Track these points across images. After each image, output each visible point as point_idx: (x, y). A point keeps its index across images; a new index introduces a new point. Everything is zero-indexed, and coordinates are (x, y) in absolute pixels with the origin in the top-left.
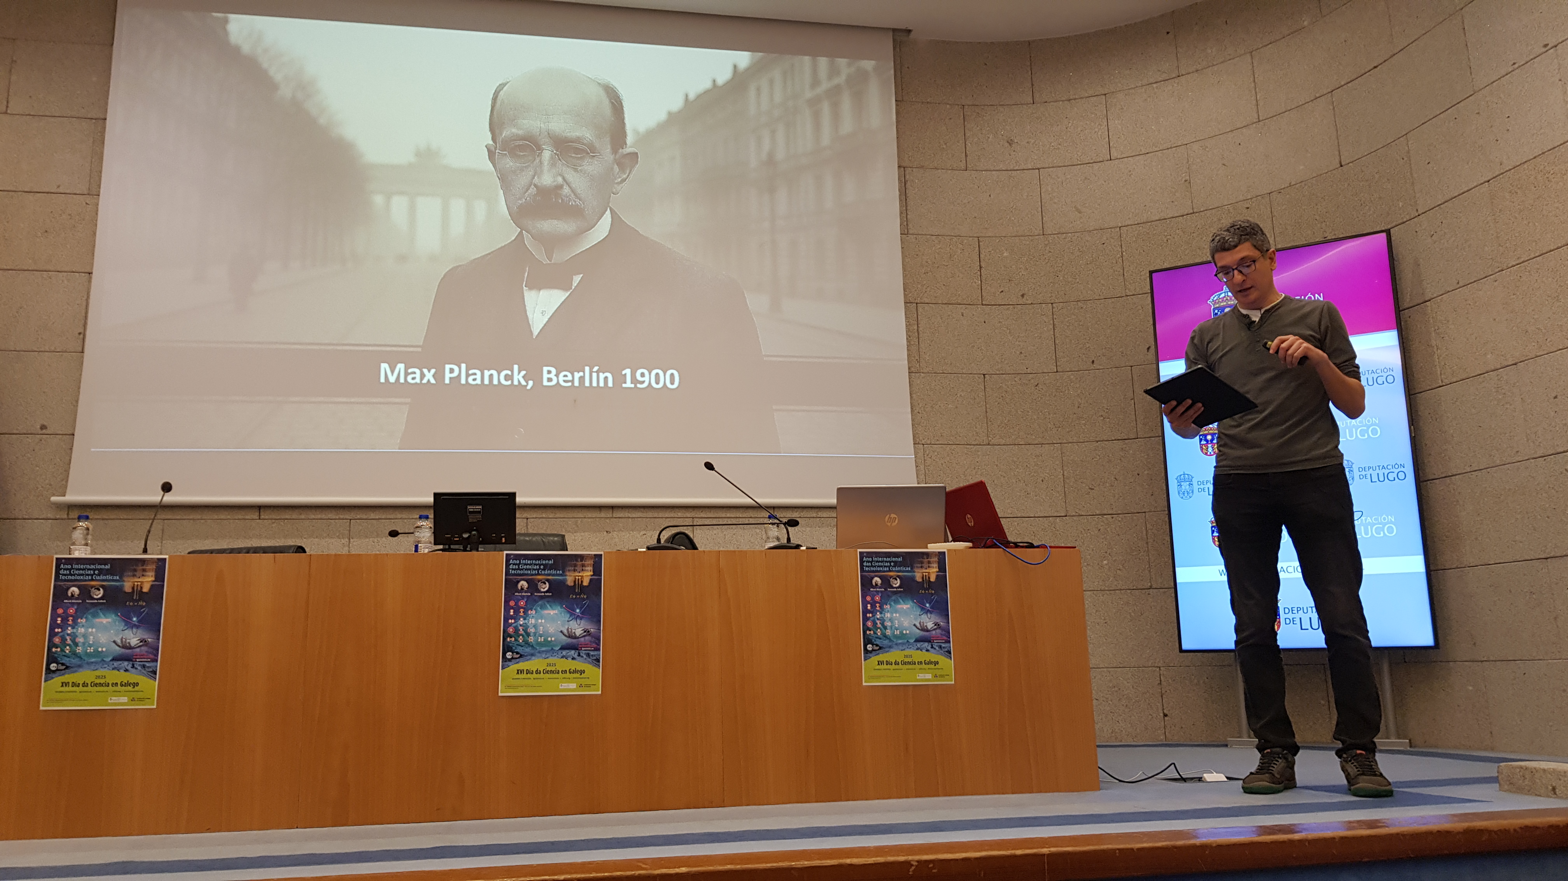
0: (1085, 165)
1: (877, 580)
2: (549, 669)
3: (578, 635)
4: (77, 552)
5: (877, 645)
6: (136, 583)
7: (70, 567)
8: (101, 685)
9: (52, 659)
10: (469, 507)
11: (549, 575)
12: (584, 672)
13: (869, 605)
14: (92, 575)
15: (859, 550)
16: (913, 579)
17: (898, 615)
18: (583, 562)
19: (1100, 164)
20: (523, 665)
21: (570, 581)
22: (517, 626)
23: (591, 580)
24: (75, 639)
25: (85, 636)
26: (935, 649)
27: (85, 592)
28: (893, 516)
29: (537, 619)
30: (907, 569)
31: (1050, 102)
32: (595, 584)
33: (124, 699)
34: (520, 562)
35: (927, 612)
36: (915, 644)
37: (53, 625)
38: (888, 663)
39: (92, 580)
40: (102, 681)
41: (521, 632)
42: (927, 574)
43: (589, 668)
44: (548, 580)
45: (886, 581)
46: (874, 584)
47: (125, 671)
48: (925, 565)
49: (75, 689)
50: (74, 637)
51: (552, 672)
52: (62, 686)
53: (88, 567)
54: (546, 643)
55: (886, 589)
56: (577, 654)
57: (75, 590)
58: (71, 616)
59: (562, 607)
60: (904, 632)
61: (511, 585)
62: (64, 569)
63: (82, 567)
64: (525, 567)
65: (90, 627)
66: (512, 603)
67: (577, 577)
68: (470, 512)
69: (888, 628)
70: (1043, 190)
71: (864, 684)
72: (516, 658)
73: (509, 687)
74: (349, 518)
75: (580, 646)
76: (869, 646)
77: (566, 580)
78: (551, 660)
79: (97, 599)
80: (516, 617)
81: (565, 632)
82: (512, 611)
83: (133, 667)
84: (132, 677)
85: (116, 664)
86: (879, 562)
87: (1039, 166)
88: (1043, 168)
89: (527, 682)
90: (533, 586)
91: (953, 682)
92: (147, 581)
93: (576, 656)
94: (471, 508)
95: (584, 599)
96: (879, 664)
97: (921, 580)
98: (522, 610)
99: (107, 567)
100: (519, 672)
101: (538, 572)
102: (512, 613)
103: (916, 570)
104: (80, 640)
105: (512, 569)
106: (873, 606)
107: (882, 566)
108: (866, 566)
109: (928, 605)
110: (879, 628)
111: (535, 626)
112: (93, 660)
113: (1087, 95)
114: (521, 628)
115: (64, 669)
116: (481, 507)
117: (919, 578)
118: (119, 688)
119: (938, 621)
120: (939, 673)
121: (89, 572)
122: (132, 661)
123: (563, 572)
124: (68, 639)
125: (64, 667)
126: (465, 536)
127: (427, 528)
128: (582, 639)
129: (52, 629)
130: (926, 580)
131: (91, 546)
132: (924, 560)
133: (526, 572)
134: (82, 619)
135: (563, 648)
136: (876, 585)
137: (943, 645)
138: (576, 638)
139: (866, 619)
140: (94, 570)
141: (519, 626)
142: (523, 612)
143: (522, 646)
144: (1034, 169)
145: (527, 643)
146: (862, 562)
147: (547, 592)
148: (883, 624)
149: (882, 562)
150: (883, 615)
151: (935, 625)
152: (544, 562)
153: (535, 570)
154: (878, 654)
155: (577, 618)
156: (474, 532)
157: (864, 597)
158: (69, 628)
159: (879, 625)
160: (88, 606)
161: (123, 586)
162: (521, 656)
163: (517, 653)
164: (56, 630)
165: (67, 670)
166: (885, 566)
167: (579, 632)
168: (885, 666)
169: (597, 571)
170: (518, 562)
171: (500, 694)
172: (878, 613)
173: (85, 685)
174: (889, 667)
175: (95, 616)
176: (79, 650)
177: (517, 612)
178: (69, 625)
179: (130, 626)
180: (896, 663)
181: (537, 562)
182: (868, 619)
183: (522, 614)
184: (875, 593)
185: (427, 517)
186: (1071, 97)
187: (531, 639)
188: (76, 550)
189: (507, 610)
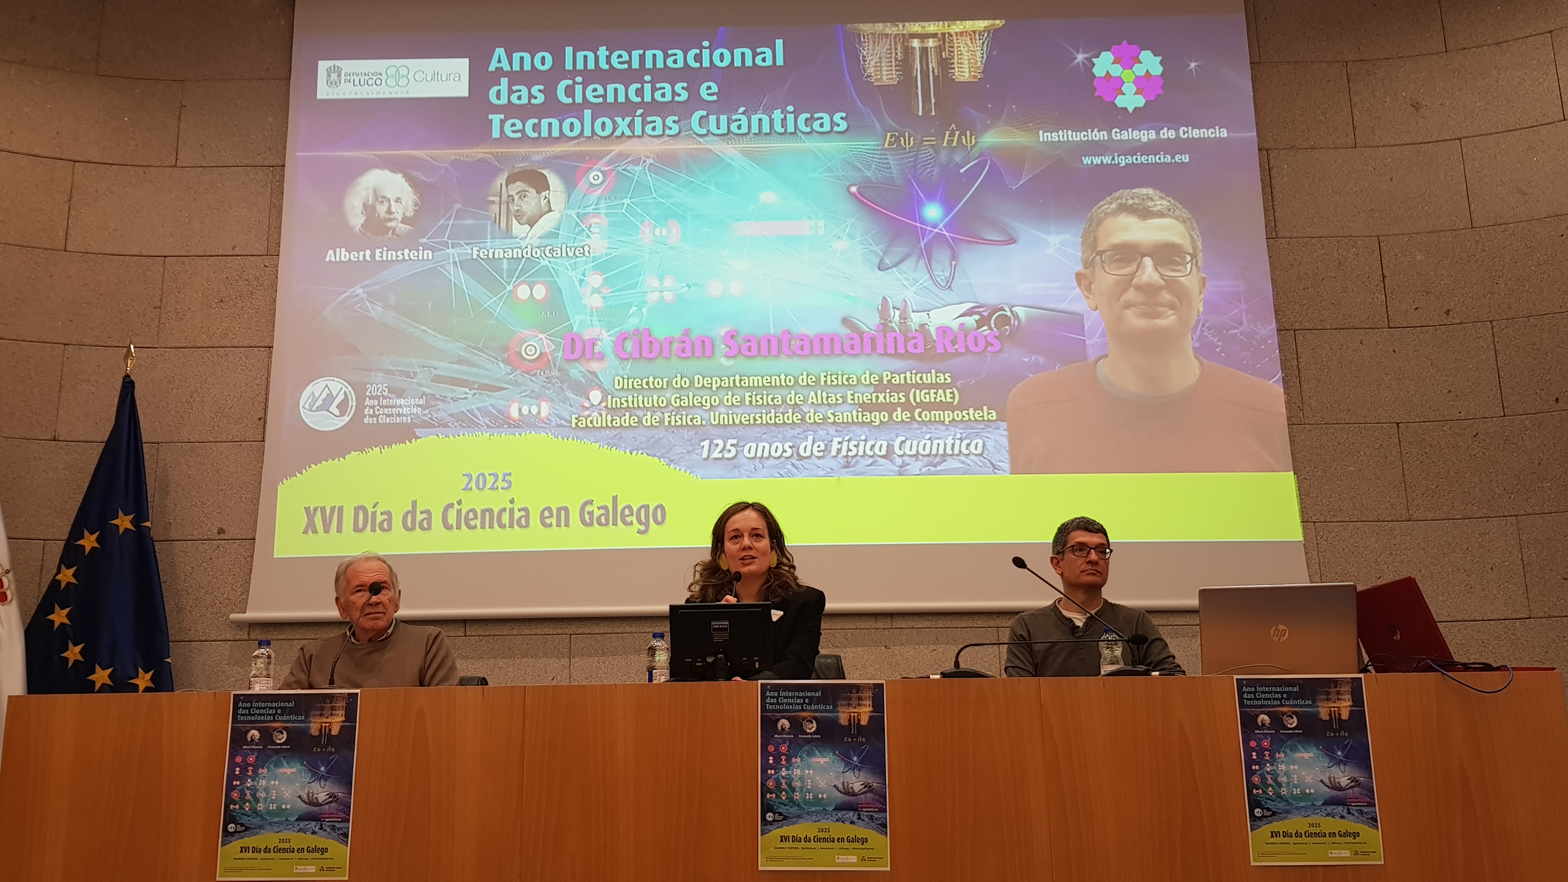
0: (1527, 130)
1: (1264, 718)
2: (821, 835)
3: (856, 791)
4: (258, 685)
5: (1268, 809)
6: (324, 724)
7: (249, 705)
8: (285, 850)
9: (230, 818)
10: (713, 623)
11: (816, 711)
12: (866, 840)
13: (1254, 754)
14: (274, 715)
15: (1236, 677)
16: (1315, 716)
17: (1296, 767)
18: (860, 694)
19: (1549, 127)
20: (788, 830)
21: (843, 720)
22: (778, 778)
23: (871, 718)
24: (255, 794)
25: (266, 790)
26: (1353, 815)
27: (267, 736)
28: (1281, 627)
29: (803, 770)
30: (1307, 702)
31: (1470, 49)
32: (877, 722)
33: (312, 869)
34: (779, 694)
35: (1339, 762)
36: (1323, 808)
37: (231, 777)
38: (1286, 834)
39: (274, 721)
40: (286, 846)
41: (784, 786)
42: (1336, 709)
43: (873, 835)
44: (815, 718)
45: (1277, 720)
46: (1260, 724)
47: (312, 833)
48: (1333, 697)
49: (256, 855)
50: (254, 791)
51: (825, 840)
52: (242, 851)
53: (270, 705)
54: (817, 801)
55: (1277, 732)
56: (856, 816)
57: (255, 733)
58: (251, 765)
59: (834, 754)
60: (1307, 791)
61: (769, 724)
62: (244, 708)
63: (263, 705)
64: (785, 701)
65: (272, 779)
66: (771, 748)
67: (852, 714)
68: (715, 629)
69: (1283, 785)
70: (1468, 168)
71: (1253, 864)
72: (779, 821)
73: (771, 859)
74: (569, 633)
75: (860, 806)
76: (1257, 810)
77: (838, 718)
78: (824, 824)
79: (280, 744)
80: (777, 767)
81: (840, 787)
82: (771, 758)
83: (321, 828)
84: (320, 841)
85: (302, 824)
86: (1265, 693)
87: (1459, 136)
88: (1466, 137)
89: (794, 852)
90: (797, 725)
91: (1382, 862)
92: (336, 722)
93: (855, 819)
94: (715, 624)
95: (862, 744)
96: (1272, 836)
97: (1327, 718)
98: (783, 757)
99: (290, 705)
100: (784, 839)
101: (802, 707)
102: (771, 762)
103: (1319, 704)
104: (262, 795)
105: (770, 704)
106: (1260, 754)
107: (1270, 699)
108: (1248, 699)
109: (1339, 753)
110: (1270, 785)
111: (801, 779)
112: (276, 820)
113: (1523, 35)
114: (783, 781)
115: (243, 831)
116: (727, 623)
117: (1324, 715)
118: (306, 855)
119: (1356, 775)
120: (1360, 848)
121: (271, 712)
122: (320, 821)
123: (834, 707)
124: (248, 794)
125: (244, 828)
126: (710, 660)
127: (662, 650)
128: (863, 797)
129: (229, 782)
130: (1334, 717)
131: (274, 678)
132: (1330, 690)
133: (787, 707)
134: (263, 769)
135: (838, 808)
136: (1263, 725)
137: (1365, 810)
138: (854, 794)
139: (1250, 773)
140: (276, 708)
141: (780, 778)
142: (785, 760)
143: (785, 805)
144: (1452, 140)
145: (792, 801)
146: (1241, 693)
147: (814, 733)
148: (1275, 780)
149: (1269, 693)
150: (1275, 768)
151: (1352, 781)
152: (809, 694)
153: (798, 704)
154: (1270, 822)
155: (854, 768)
156: (720, 656)
157: (1246, 742)
158: (249, 780)
159: (1270, 781)
160: (270, 752)
161: (309, 728)
162: (785, 818)
163: (780, 814)
164: (235, 783)
165: (246, 832)
166: (1274, 699)
167: (857, 787)
168: (1282, 839)
169: (878, 705)
170: (776, 694)
171: (760, 868)
172: (1268, 765)
173: (267, 850)
174: (1287, 840)
175: (278, 765)
176: (261, 807)
177: (777, 760)
178: (249, 776)
179: (319, 777)
180: (1298, 835)
181: (801, 694)
182: (1254, 772)
183: (784, 762)
184: (1262, 736)
185: (662, 636)
186: (1501, 40)
187: (797, 796)
188: (257, 683)
189: (765, 758)
